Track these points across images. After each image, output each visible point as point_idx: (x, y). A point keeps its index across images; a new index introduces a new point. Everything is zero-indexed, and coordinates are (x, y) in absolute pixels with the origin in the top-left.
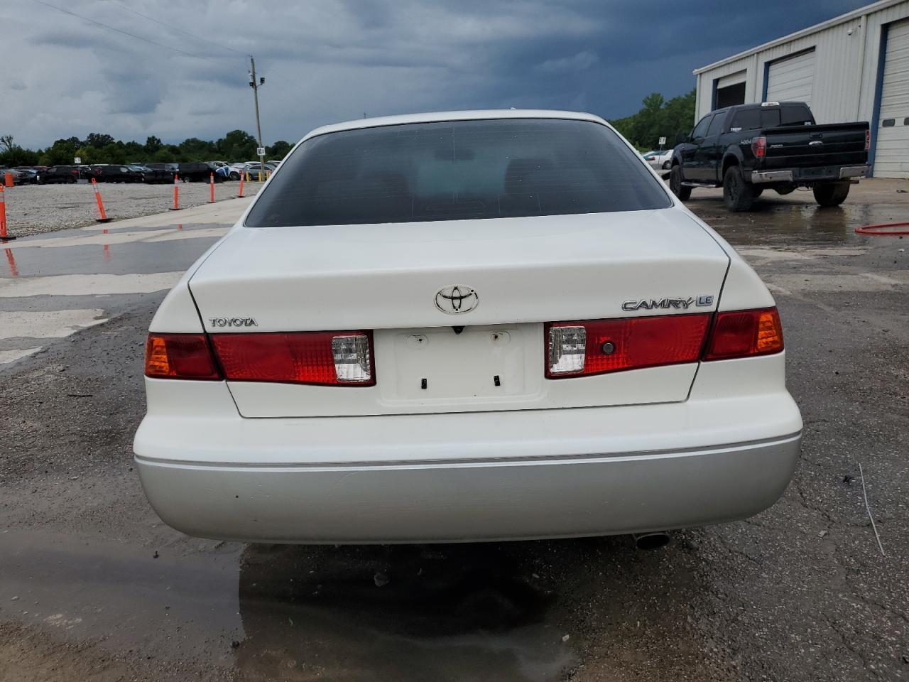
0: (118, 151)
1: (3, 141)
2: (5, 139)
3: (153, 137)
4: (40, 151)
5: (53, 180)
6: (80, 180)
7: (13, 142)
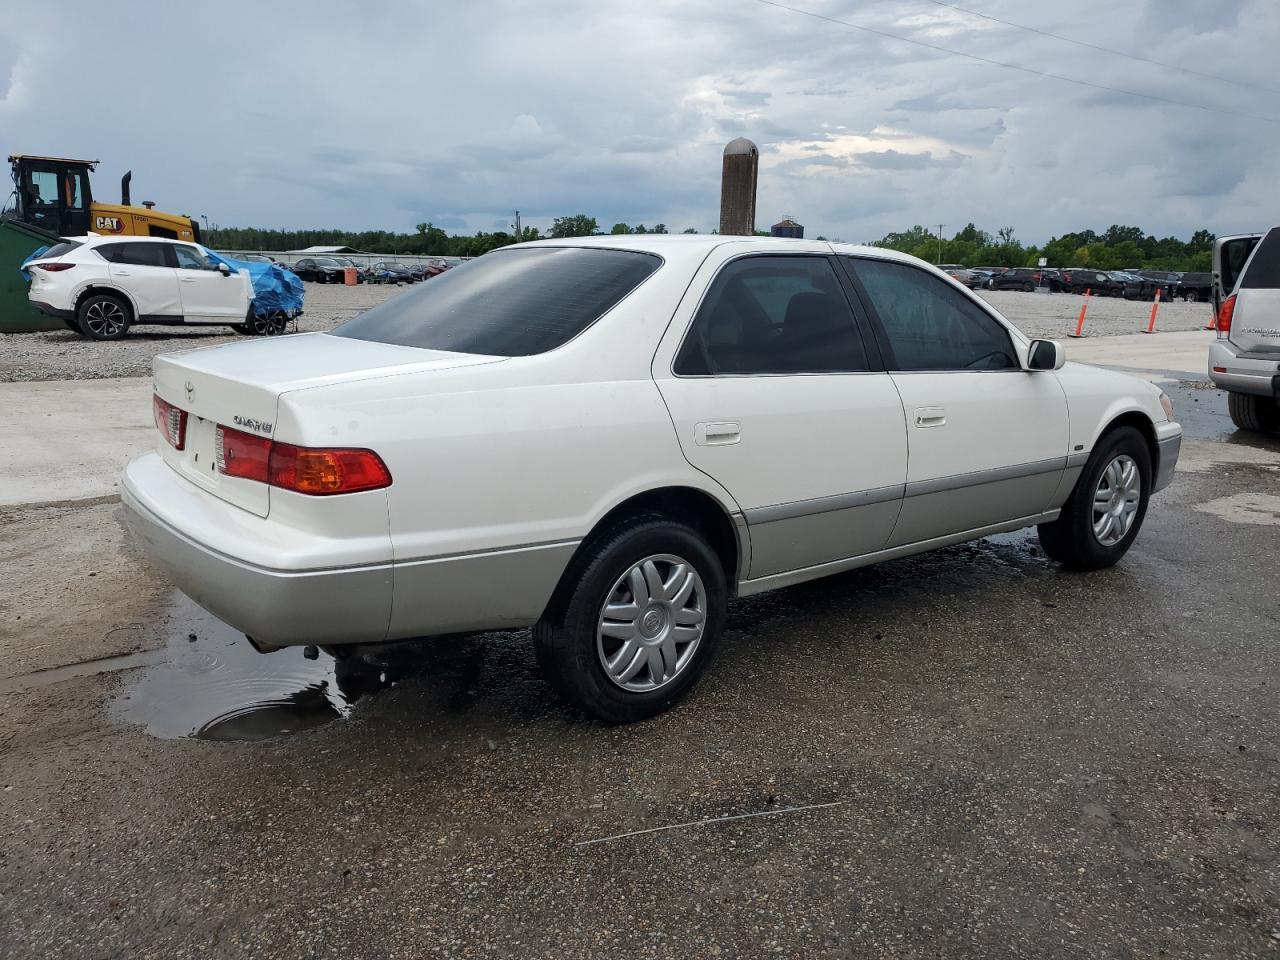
0: (1135, 250)
1: (1002, 234)
2: (1004, 231)
3: (1205, 232)
4: (1034, 248)
5: (1007, 286)
6: (1039, 289)
7: (1012, 235)
